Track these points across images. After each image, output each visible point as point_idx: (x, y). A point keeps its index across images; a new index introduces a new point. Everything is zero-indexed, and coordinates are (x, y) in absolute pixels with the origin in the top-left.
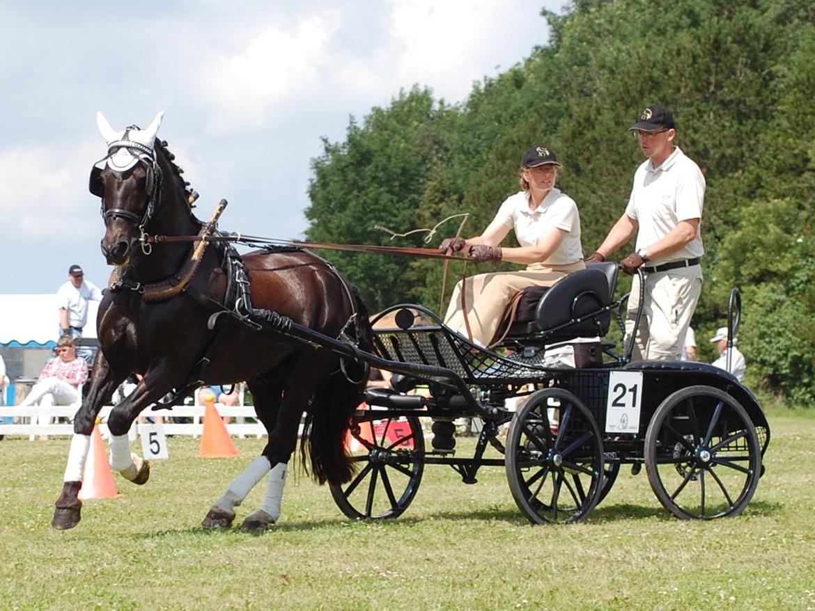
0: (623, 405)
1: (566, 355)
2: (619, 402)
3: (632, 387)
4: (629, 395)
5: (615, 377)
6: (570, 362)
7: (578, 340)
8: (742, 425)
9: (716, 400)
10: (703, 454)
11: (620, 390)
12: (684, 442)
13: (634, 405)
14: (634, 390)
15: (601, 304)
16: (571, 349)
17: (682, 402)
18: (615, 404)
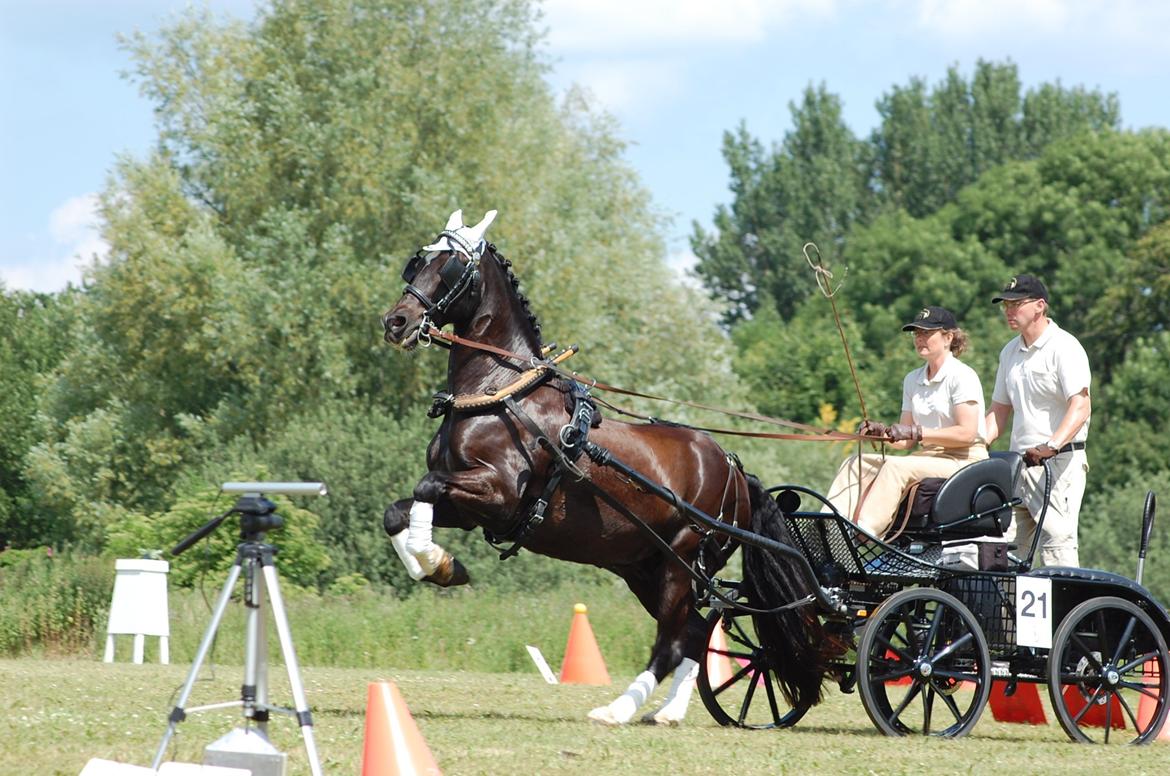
0: (1033, 615)
1: (969, 555)
2: (1028, 611)
3: (1041, 595)
4: (1038, 604)
5: (1023, 583)
6: (973, 563)
7: (985, 539)
8: (1154, 646)
9: (1128, 615)
10: (1111, 674)
11: (1028, 597)
12: (1091, 660)
13: (1044, 616)
14: (1043, 598)
15: (1003, 500)
16: (974, 549)
17: (1090, 614)
18: (1024, 613)
